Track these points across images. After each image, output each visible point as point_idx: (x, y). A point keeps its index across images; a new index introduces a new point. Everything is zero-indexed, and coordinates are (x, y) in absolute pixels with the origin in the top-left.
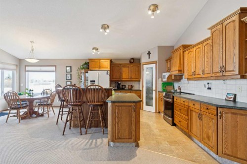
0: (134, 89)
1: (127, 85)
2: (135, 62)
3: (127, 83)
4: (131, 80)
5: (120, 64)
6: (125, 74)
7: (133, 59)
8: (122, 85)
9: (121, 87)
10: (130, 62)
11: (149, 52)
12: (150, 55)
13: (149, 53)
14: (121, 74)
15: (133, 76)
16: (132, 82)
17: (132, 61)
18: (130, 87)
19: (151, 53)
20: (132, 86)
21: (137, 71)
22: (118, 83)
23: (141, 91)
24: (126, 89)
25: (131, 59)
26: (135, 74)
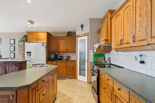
0: (70, 59)
1: (65, 56)
2: (71, 35)
3: (65, 54)
4: (67, 51)
5: (58, 37)
6: (62, 46)
7: (69, 32)
8: (60, 56)
9: (59, 57)
10: (68, 35)
11: (82, 25)
12: (83, 27)
13: (82, 26)
14: (59, 46)
15: (70, 48)
16: (69, 53)
17: (69, 34)
18: (67, 58)
19: (83, 26)
20: (69, 56)
21: (73, 43)
22: (55, 54)
23: (75, 61)
24: (63, 59)
25: (68, 32)
26: (71, 46)
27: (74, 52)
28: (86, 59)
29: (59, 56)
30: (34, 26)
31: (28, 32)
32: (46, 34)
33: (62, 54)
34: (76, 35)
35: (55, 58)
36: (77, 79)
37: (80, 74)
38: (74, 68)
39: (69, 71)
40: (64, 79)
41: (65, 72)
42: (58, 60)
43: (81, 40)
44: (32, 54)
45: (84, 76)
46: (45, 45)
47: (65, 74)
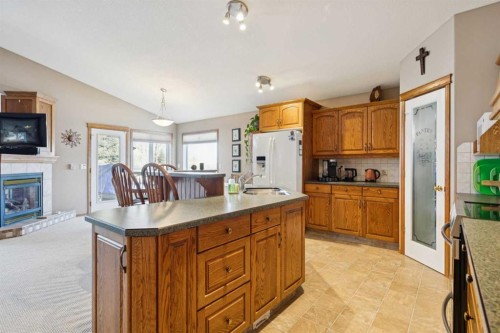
0: (383, 180)
1: (363, 169)
2: (385, 97)
3: (364, 161)
4: (369, 155)
5: (337, 110)
6: (352, 138)
7: (378, 88)
8: (346, 169)
9: (343, 173)
10: (372, 99)
11: (422, 50)
12: (427, 59)
13: (423, 55)
14: (341, 139)
17: (377, 95)
18: (369, 175)
19: (428, 53)
20: (375, 171)
21: (389, 124)
22: (329, 163)
23: (397, 188)
24: (358, 178)
25: (374, 90)
26: (385, 134)
27: (394, 154)
28: (441, 182)
29: (343, 169)
30: (272, 88)
31: (260, 108)
32: (300, 106)
33: (353, 161)
34: (401, 92)
35: (329, 176)
36: (403, 252)
37: (415, 237)
38: (393, 210)
39: (372, 220)
40: (356, 244)
41: (359, 221)
42: (339, 180)
43: (417, 111)
44: (267, 162)
45: (432, 245)
46: (299, 136)
47: (359, 228)
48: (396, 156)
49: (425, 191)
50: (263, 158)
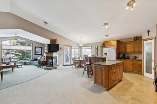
0: (137, 59)
1: (132, 56)
2: (138, 40)
3: (132, 54)
4: (134, 52)
5: (125, 42)
6: (129, 49)
7: (136, 37)
8: (127, 56)
9: (126, 57)
10: (135, 40)
12: (150, 32)
13: (149, 31)
14: (126, 49)
15: (136, 50)
16: (136, 54)
17: (136, 39)
18: (134, 58)
20: (135, 57)
21: (139, 46)
22: (123, 55)
23: (142, 61)
24: (130, 58)
25: (135, 37)
26: (138, 48)
28: (153, 59)
29: (126, 56)
30: (109, 38)
31: (105, 42)
32: (116, 41)
33: (129, 54)
34: (143, 39)
35: (123, 57)
36: (143, 75)
37: (146, 72)
38: (141, 66)
39: (135, 68)
40: (131, 73)
41: (132, 68)
42: (126, 59)
43: (147, 43)
44: (107, 54)
45: (151, 73)
46: (115, 48)
47: (131, 70)
48: (142, 53)
49: (149, 61)
50: (106, 53)
